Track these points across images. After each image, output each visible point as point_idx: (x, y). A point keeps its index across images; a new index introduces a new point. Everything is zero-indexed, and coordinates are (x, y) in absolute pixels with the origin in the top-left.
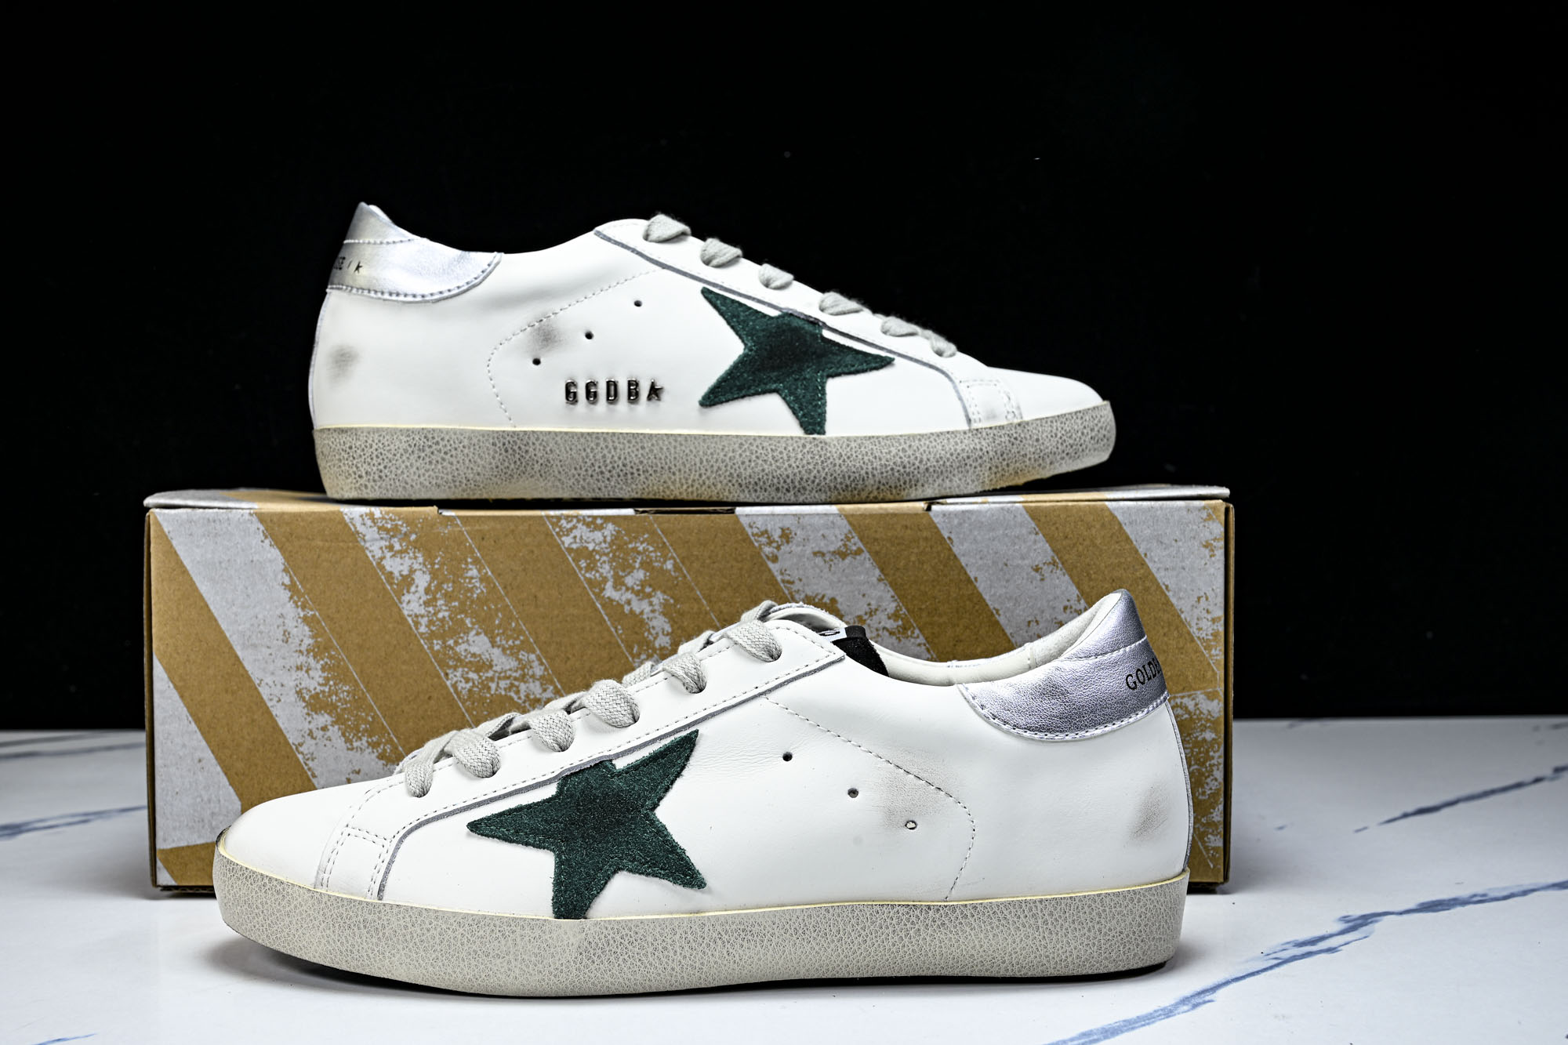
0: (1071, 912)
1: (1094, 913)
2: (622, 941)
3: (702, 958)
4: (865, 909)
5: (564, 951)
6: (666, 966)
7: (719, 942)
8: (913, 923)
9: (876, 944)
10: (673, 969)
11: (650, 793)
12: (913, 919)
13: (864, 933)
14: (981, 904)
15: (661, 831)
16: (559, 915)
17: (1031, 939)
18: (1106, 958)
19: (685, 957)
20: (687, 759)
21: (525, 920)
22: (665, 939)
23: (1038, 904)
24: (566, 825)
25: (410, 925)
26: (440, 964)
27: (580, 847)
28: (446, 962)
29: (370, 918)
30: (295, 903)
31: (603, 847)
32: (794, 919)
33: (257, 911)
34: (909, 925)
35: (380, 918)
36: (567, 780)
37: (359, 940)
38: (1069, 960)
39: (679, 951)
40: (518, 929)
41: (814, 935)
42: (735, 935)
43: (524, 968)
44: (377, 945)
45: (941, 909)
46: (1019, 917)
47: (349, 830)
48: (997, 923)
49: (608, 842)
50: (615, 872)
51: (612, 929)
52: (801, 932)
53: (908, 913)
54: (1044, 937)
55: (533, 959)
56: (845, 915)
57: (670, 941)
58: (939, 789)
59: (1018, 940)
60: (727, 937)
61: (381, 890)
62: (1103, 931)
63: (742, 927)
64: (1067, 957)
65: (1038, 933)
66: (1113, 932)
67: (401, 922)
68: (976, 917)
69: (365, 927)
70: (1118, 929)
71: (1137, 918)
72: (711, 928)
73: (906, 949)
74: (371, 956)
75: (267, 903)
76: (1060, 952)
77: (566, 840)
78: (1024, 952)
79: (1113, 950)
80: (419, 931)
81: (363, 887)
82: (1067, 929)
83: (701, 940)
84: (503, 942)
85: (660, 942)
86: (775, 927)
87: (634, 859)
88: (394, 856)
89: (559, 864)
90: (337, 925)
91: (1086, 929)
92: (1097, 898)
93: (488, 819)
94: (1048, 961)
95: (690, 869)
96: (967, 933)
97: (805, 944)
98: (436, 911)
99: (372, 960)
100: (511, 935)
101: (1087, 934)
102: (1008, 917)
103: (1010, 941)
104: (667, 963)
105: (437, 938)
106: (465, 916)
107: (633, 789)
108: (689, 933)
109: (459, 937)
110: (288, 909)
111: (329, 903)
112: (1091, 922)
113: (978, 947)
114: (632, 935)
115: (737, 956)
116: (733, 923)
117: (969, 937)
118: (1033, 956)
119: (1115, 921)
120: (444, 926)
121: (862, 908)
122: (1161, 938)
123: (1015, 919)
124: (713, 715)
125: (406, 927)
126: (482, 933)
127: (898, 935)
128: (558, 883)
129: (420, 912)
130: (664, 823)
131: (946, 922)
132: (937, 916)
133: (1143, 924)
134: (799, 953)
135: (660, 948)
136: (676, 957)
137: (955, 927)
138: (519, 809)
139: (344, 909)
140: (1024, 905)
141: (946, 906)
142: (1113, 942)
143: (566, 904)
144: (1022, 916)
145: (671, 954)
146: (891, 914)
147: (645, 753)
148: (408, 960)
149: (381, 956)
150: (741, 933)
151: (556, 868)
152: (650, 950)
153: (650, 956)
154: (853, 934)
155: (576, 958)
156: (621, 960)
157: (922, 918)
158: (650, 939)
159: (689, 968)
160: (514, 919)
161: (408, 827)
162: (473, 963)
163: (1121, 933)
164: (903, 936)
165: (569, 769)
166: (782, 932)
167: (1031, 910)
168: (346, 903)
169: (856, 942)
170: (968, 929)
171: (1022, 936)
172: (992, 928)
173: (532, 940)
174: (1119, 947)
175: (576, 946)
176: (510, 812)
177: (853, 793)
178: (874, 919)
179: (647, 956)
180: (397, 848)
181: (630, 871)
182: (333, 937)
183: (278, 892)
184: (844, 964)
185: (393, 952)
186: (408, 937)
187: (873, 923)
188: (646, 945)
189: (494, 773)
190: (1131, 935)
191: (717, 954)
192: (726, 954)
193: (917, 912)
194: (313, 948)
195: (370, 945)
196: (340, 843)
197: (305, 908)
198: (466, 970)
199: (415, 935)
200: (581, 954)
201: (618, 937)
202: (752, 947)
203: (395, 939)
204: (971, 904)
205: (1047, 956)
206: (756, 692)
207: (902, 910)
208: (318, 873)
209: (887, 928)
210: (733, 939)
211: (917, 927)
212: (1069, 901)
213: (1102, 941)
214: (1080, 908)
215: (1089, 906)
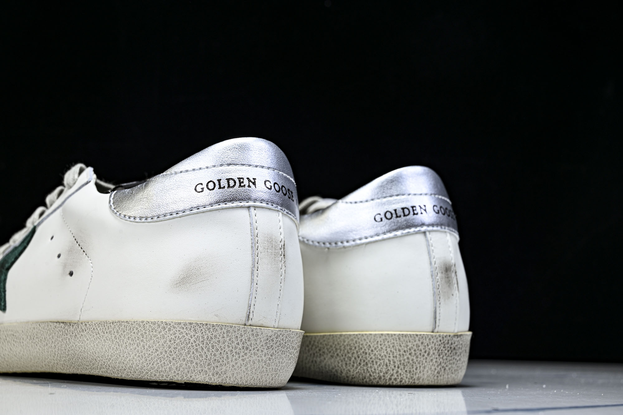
0: (127, 331)
1: (139, 334)
9: (60, 349)
18: (152, 368)
54: (117, 348)
62: (146, 347)
65: (113, 345)
66: (151, 350)
68: (87, 331)
70: (155, 347)
71: (168, 342)
73: (70, 352)
76: (127, 360)
79: (154, 363)
82: (125, 343)
91: (136, 345)
92: (141, 324)
96: (86, 343)
101: (137, 348)
112: (138, 340)
113: (94, 353)
117: (88, 346)
118: (118, 362)
119: (152, 341)
127: (64, 342)
133: (172, 347)
134: (35, 352)
142: (153, 357)
144: (106, 333)
154: (50, 341)
163: (157, 350)
164: (66, 343)
167: (109, 329)
170: (86, 339)
171: (108, 345)
174: (157, 360)
190: (164, 353)
205: (123, 363)
212: (126, 324)
213: (146, 355)
214: (132, 330)
215: (137, 329)
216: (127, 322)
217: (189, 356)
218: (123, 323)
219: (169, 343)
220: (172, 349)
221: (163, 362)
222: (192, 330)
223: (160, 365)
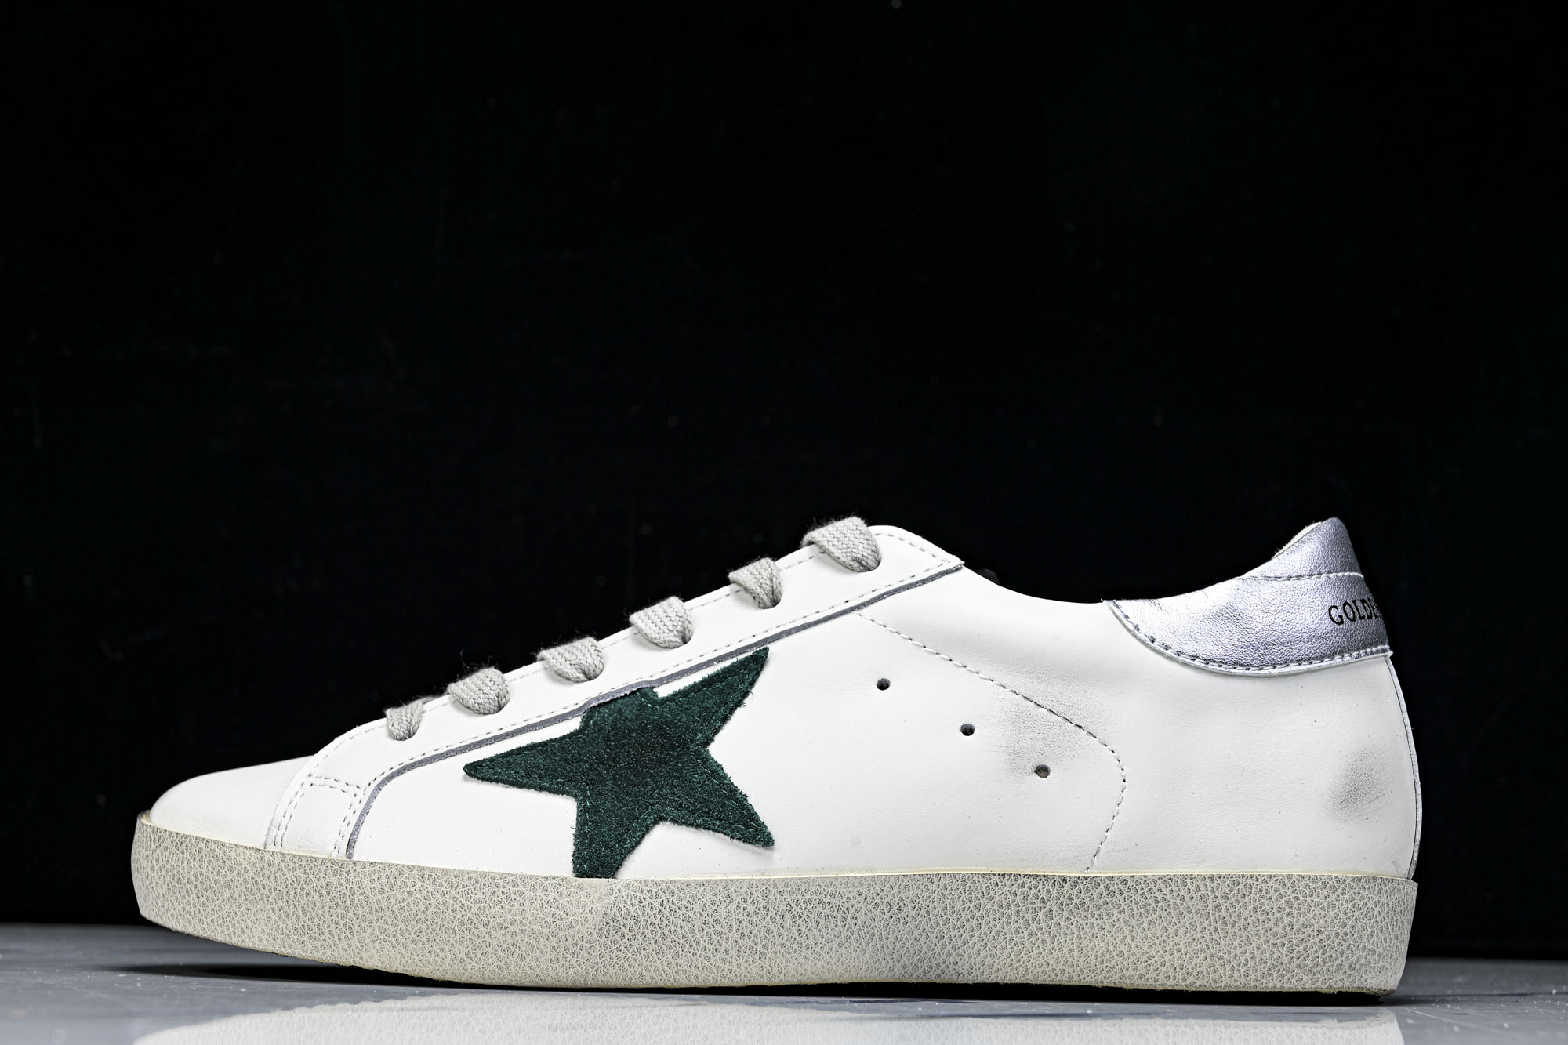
0: (1252, 896)
1: (1283, 901)
2: (662, 909)
3: (765, 938)
4: (981, 880)
5: (586, 920)
6: (718, 946)
7: (788, 916)
8: (1042, 900)
9: (995, 930)
10: (727, 951)
11: (702, 724)
12: (1043, 895)
13: (978, 914)
14: (1133, 877)
15: (716, 773)
16: (580, 872)
17: (1198, 929)
18: (1300, 966)
19: (743, 935)
20: (752, 684)
21: (536, 878)
22: (718, 909)
23: (1208, 882)
24: (592, 765)
25: (386, 889)
26: (424, 939)
27: (610, 791)
28: (432, 936)
29: (335, 880)
30: (239, 868)
31: (640, 792)
32: (886, 889)
33: (188, 886)
34: (1038, 904)
35: (347, 881)
36: (592, 713)
37: (321, 912)
38: (1251, 964)
39: (735, 926)
40: (528, 893)
41: (913, 913)
42: (809, 907)
43: (532, 941)
44: (343, 917)
45: (1079, 881)
46: (1183, 899)
47: (312, 780)
48: (1154, 905)
49: (647, 784)
50: (655, 823)
51: (649, 891)
52: (895, 908)
53: (1036, 887)
54: (1216, 929)
55: (545, 930)
56: (954, 886)
57: (723, 913)
58: (1080, 727)
59: (1181, 931)
60: (798, 910)
61: (350, 846)
62: (1296, 927)
63: (818, 897)
64: (1246, 960)
65: (1207, 922)
66: (1308, 931)
67: (376, 885)
68: (1126, 894)
69: (328, 893)
70: (1316, 927)
71: (1341, 915)
72: (778, 896)
73: (1033, 939)
74: (335, 932)
75: (201, 874)
76: (1238, 952)
77: (591, 783)
78: (1190, 950)
79: (1308, 956)
80: (398, 895)
81: (327, 843)
82: (1246, 919)
83: (763, 912)
84: (507, 907)
85: (710, 912)
86: (861, 899)
87: (681, 806)
88: (368, 805)
89: (582, 813)
90: (292, 893)
91: (1272, 922)
92: (1286, 881)
93: (491, 759)
94: (1223, 966)
95: (753, 819)
96: (1114, 918)
97: (900, 925)
98: (422, 869)
99: (336, 938)
100: (518, 898)
101: (1274, 929)
102: (1169, 897)
103: (1171, 932)
104: (719, 942)
105: (421, 903)
106: (459, 875)
107: (680, 720)
108: (749, 901)
109: (451, 901)
110: (229, 878)
111: (282, 865)
112: (1279, 912)
113: (1129, 939)
114: (675, 902)
115: (811, 938)
116: (807, 891)
117: (1117, 924)
118: (1201, 957)
119: (1310, 915)
120: (431, 889)
121: (975, 878)
122: (1374, 950)
123: (1178, 901)
124: (788, 633)
125: (382, 891)
126: (480, 895)
127: (1023, 917)
128: (580, 835)
129: (401, 870)
130: (720, 762)
131: (1087, 900)
132: (1075, 891)
133: (1349, 924)
134: (892, 938)
135: (711, 920)
136: (730, 935)
137: (1098, 908)
138: (532, 747)
139: (302, 870)
140: (1189, 882)
141: (1086, 878)
142: (1309, 944)
143: (591, 858)
144: (1187, 898)
145: (725, 930)
146: (1014, 889)
147: (697, 677)
148: (383, 936)
149: (348, 932)
150: (818, 905)
151: (578, 816)
152: (698, 922)
153: (696, 931)
154: (963, 914)
155: (601, 929)
156: (659, 934)
157: (1054, 895)
158: (697, 908)
159: (748, 952)
160: (523, 877)
161: (388, 773)
162: (467, 935)
163: (1319, 932)
164: (1030, 919)
165: (597, 699)
166: (871, 906)
167: (1198, 889)
168: (304, 863)
169: (968, 926)
170: (1115, 912)
171: (1187, 925)
172: (1148, 912)
173: (545, 905)
174: (1316, 951)
175: (601, 913)
176: (520, 750)
177: (968, 731)
178: (992, 894)
179: (692, 930)
180: (373, 796)
181: (676, 821)
182: (287, 909)
183: (217, 858)
184: (951, 959)
185: (364, 925)
186: (384, 904)
187: (990, 899)
188: (692, 916)
189: (500, 708)
190: (1333, 937)
191: (785, 933)
192: (796, 935)
193: (1049, 886)
194: (259, 928)
195: (334, 917)
196: (300, 794)
197: (251, 874)
198: (457, 945)
199: (393, 902)
200: (608, 923)
201: (656, 904)
202: (832, 926)
203: (366, 908)
204: (1119, 877)
205: (1221, 958)
206: (846, 606)
207: (1029, 882)
208: (269, 829)
209: (1009, 907)
210: (806, 912)
211: (1048, 907)
212: (1249, 881)
213: (1294, 941)
214: (1264, 892)
215: (1276, 891)
216: (1252, 876)
217: (1371, 941)
218: (1241, 880)
219: (1344, 918)
220: (1348, 929)
221: (1328, 954)
222: (1376, 893)
223: (1320, 960)
